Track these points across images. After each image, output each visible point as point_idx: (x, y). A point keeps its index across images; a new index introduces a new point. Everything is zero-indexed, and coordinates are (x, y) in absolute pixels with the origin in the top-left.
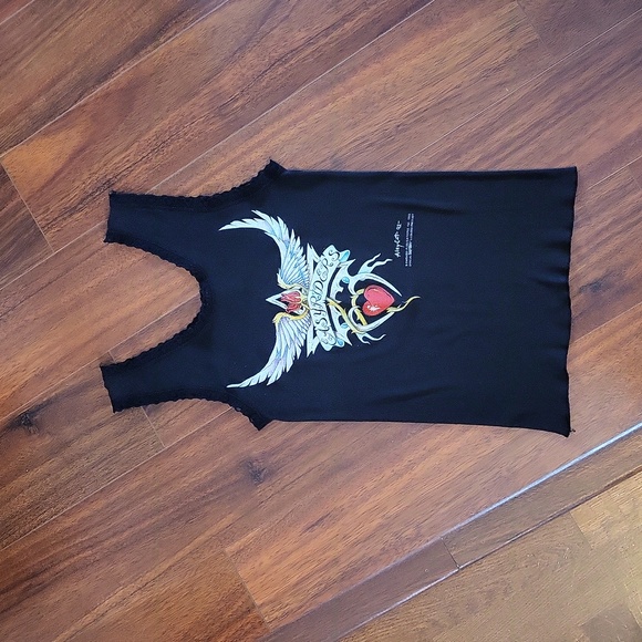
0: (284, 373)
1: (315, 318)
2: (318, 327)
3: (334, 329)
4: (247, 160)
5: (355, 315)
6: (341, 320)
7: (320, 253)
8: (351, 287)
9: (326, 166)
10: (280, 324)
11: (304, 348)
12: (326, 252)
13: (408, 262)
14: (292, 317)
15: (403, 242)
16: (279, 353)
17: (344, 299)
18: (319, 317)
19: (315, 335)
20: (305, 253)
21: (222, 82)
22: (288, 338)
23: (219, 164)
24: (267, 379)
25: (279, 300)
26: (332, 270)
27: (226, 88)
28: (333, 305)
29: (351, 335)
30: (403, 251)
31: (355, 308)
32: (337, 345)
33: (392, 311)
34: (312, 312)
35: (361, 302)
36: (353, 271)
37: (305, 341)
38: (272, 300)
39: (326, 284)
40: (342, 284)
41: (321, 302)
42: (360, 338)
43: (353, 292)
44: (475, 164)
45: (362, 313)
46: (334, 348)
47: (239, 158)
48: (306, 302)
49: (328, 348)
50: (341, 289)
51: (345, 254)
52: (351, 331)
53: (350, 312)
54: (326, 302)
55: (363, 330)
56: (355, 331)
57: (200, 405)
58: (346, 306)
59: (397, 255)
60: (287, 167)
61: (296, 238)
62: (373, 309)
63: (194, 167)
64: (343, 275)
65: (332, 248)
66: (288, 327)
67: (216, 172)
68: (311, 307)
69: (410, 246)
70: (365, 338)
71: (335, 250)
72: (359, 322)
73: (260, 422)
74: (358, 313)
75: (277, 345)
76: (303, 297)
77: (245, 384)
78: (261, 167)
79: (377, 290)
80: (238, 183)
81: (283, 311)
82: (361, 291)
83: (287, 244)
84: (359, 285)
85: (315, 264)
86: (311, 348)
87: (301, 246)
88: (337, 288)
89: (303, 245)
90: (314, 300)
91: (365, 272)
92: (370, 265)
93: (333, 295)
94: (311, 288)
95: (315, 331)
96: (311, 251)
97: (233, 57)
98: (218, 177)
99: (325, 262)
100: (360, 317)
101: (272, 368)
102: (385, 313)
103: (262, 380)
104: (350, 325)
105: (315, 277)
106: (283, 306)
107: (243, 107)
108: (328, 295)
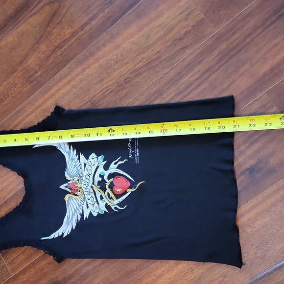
0: (72, 230)
1: (87, 197)
2: (89, 202)
3: (98, 203)
4: (45, 106)
5: (109, 195)
6: (102, 198)
7: (87, 158)
8: (106, 178)
9: (87, 106)
10: (68, 201)
11: (82, 215)
12: (90, 157)
13: (137, 161)
14: (75, 197)
15: (133, 149)
16: (68, 218)
18: (89, 196)
19: (88, 207)
20: (79, 158)
21: (29, 62)
22: (73, 209)
23: (30, 110)
25: (66, 187)
26: (94, 168)
27: (31, 66)
28: (96, 189)
30: (133, 154)
31: (108, 190)
32: (100, 212)
33: (130, 191)
34: (85, 193)
36: (106, 167)
37: (83, 211)
38: (62, 187)
39: (91, 176)
41: (89, 187)
42: (113, 208)
44: (172, 99)
46: (99, 214)
47: (40, 105)
48: (81, 188)
49: (95, 214)
50: (100, 179)
51: (101, 157)
52: (107, 204)
53: (106, 193)
54: (92, 187)
55: (114, 203)
56: (109, 204)
59: (131, 157)
60: (67, 108)
61: (74, 150)
62: (119, 190)
63: (18, 112)
64: (101, 170)
65: (93, 155)
66: (73, 203)
67: (29, 115)
68: (84, 190)
69: (138, 151)
70: (115, 208)
71: (95, 156)
72: (111, 198)
73: (60, 259)
74: (111, 193)
75: (67, 213)
76: (79, 185)
77: (51, 237)
78: (52, 110)
79: (120, 179)
80: (41, 120)
81: (69, 193)
82: (111, 180)
83: (69, 153)
85: (85, 165)
86: (86, 215)
87: (76, 154)
88: (98, 179)
89: (78, 154)
90: (85, 186)
91: (113, 168)
92: (116, 163)
93: (96, 183)
94: (84, 179)
95: (87, 205)
96: (82, 157)
97: (34, 48)
98: (30, 117)
99: (90, 163)
100: (112, 195)
102: (126, 192)
103: (60, 234)
106: (69, 190)
107: (41, 76)
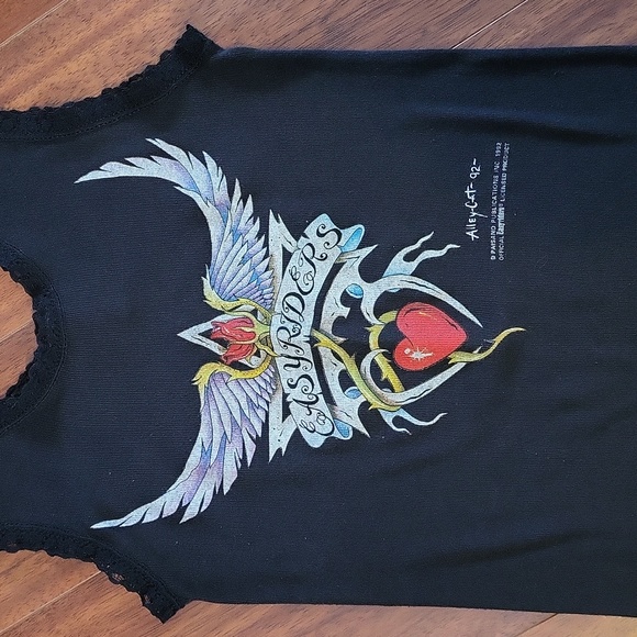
0: (218, 495)
1: (287, 375)
3: (330, 400)
4: (136, 29)
5: (375, 369)
6: (346, 381)
7: (297, 231)
8: (367, 307)
9: (310, 40)
10: (208, 388)
11: (262, 442)
12: (311, 230)
13: (496, 251)
14: (237, 374)
15: (484, 203)
16: (206, 453)
17: (352, 333)
18: (294, 374)
19: (286, 412)
20: (264, 231)
22: (226, 419)
23: (75, 39)
24: (182, 510)
25: (207, 334)
26: (324, 269)
28: (326, 347)
29: (366, 412)
30: (484, 226)
31: (375, 354)
32: (337, 434)
33: (460, 361)
34: (280, 362)
35: (390, 341)
36: (371, 271)
37: (265, 426)
38: (190, 334)
39: (311, 300)
40: (346, 299)
41: (301, 340)
42: (388, 419)
43: (371, 319)
45: (393, 365)
46: (331, 441)
47: (116, 25)
48: (266, 341)
49: (315, 441)
50: (345, 311)
51: (355, 233)
52: (366, 404)
53: (366, 363)
54: (313, 341)
55: (395, 403)
56: (376, 404)
57: (34, 563)
58: (358, 349)
59: (471, 234)
60: (225, 42)
61: (244, 199)
62: (418, 355)
63: (21, 45)
64: (349, 279)
65: (324, 220)
66: (227, 395)
67: (68, 56)
68: (279, 350)
69: (501, 216)
70: (398, 421)
71: (330, 225)
72: (386, 385)
73: (164, 606)
74: (383, 363)
75: (203, 435)
76: (260, 330)
77: (132, 519)
78: (166, 43)
79: (425, 313)
80: (116, 79)
81: (215, 358)
82: (389, 317)
83: (224, 210)
84: (386, 303)
85: (287, 256)
86: (279, 441)
87: (254, 216)
88: (334, 309)
89: (260, 214)
90: (284, 335)
91: (400, 274)
92: (409, 258)
93: (327, 324)
94: (278, 308)
95: (286, 405)
96: (278, 229)
98: (72, 66)
99: (308, 252)
100: (388, 373)
101: (190, 484)
102: (444, 364)
103: (170, 510)
104: (366, 393)
105: (288, 285)
106: (214, 347)
108: (316, 325)
